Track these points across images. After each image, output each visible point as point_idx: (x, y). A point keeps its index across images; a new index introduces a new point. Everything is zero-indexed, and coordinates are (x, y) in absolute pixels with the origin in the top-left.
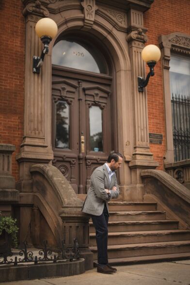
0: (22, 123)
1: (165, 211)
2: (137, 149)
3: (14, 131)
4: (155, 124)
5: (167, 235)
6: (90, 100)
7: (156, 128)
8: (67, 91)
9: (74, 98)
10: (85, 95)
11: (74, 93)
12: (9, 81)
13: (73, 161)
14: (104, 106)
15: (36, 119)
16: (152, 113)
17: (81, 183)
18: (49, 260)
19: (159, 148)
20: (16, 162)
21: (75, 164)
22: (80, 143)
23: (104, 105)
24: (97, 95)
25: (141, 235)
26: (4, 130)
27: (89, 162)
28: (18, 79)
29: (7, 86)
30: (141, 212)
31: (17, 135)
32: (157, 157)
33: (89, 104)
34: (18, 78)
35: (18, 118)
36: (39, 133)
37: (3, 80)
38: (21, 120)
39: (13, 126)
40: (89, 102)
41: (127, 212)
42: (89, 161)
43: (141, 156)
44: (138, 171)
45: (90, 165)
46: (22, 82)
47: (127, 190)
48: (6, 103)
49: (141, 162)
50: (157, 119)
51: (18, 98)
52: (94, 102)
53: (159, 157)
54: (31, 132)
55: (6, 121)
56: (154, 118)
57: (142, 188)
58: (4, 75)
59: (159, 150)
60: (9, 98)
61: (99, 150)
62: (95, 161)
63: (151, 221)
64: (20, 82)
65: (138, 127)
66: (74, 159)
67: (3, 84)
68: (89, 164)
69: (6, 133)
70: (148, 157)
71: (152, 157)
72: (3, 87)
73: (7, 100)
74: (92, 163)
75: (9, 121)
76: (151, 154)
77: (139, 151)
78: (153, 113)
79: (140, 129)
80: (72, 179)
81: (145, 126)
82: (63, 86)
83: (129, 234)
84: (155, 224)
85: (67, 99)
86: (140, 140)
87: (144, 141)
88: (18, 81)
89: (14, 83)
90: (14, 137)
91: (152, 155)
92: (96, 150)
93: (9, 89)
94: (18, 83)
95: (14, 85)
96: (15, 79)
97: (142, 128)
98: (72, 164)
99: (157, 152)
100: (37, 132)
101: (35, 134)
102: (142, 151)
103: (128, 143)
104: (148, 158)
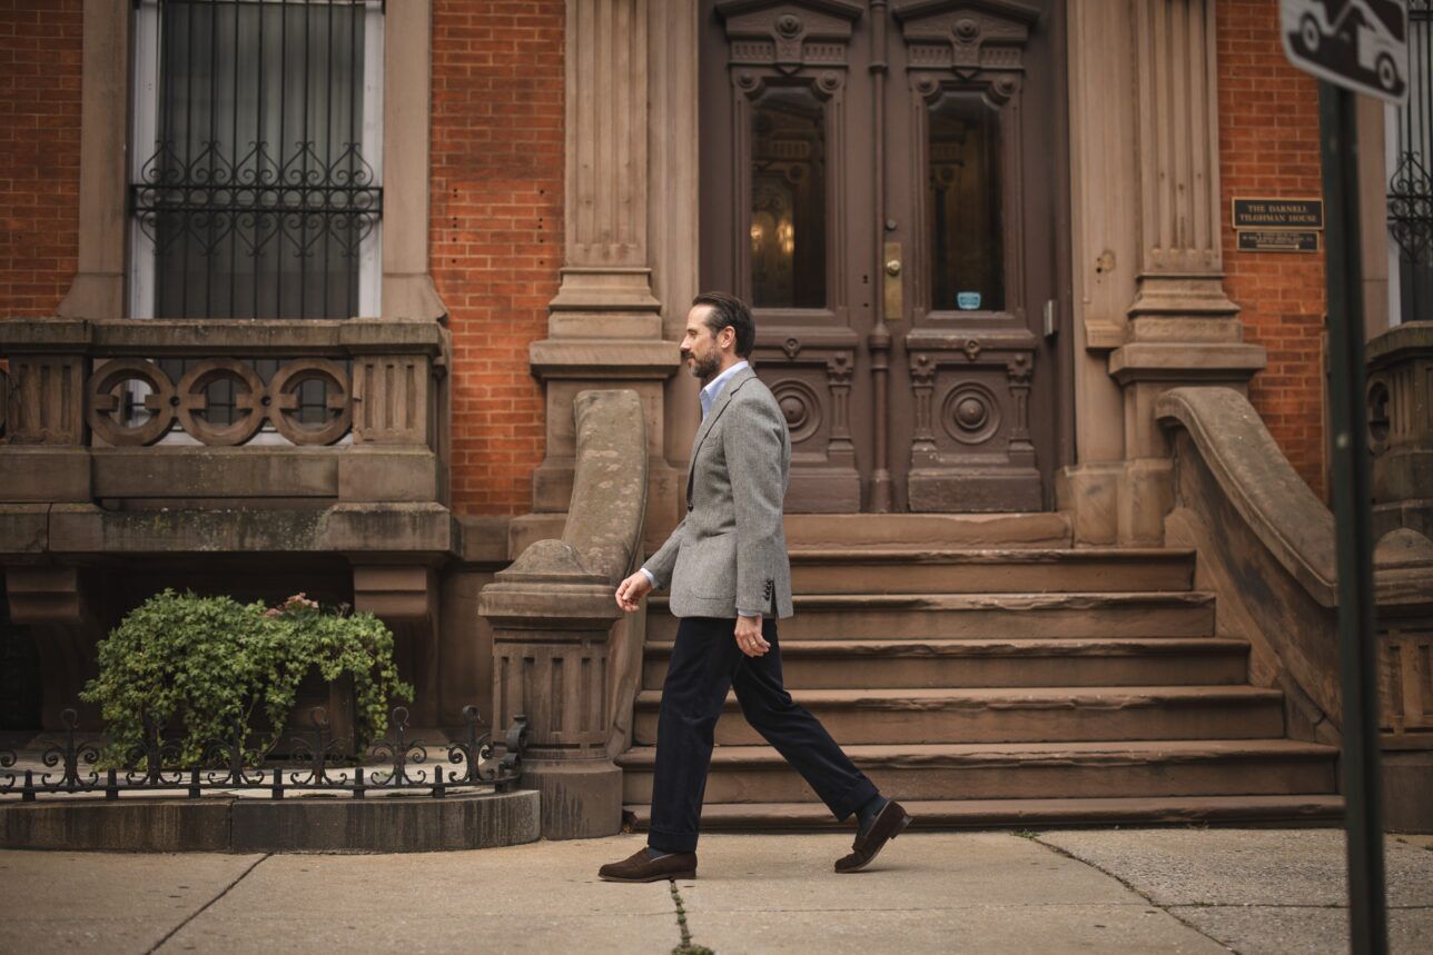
0: (557, 213)
1: (1212, 595)
2: (1148, 288)
3: (519, 250)
4: (1277, 151)
5: (1134, 708)
6: (931, 64)
7: (1284, 171)
8: (808, 40)
9: (845, 68)
10: (908, 43)
11: (846, 41)
12: (491, 39)
13: (841, 362)
14: (1008, 87)
15: (606, 190)
16: (1257, 96)
17: (881, 460)
18: (412, 785)
19: (1297, 272)
20: (533, 385)
21: (848, 375)
22: (878, 275)
23: (1007, 79)
24: (967, 35)
25: (983, 704)
26: (474, 250)
27: (923, 364)
28: (535, 22)
29: (483, 59)
30: (1062, 597)
31: (535, 268)
32: (1285, 319)
33: (925, 87)
34: (537, 14)
35: (536, 192)
36: (623, 251)
37: (466, 33)
38: (549, 200)
39: (514, 229)
40: (925, 78)
41: (985, 599)
42: (923, 357)
43: (1167, 321)
44: (1143, 397)
45: (929, 377)
46: (553, 29)
47: (1094, 490)
48: (482, 134)
49: (1154, 351)
50: (1292, 122)
51: (534, 104)
52: (953, 70)
53: (1298, 319)
54: (587, 251)
55: (482, 211)
56: (1270, 122)
57: (1158, 478)
58: (470, 14)
59: (1299, 283)
60: (495, 110)
61: (984, 306)
62: (959, 358)
63: (1079, 643)
64: (544, 34)
65: (1158, 176)
66: (841, 355)
67: (469, 51)
68: (923, 371)
69: (484, 263)
70: (1208, 322)
71: (1234, 322)
72: (468, 65)
73: (487, 121)
74: (941, 368)
75: (495, 211)
76: (1232, 306)
77: (1153, 298)
78: (1269, 96)
79: (1165, 186)
80: (833, 447)
81: (1199, 166)
82: (783, 19)
83: (912, 701)
84: (1108, 655)
85: (809, 74)
86: (1166, 241)
87: (1193, 245)
88: (537, 29)
89: (516, 41)
90: (520, 276)
91: (1230, 314)
92: (969, 300)
93: (494, 71)
94: (537, 39)
95: (516, 51)
96: (521, 22)
97: (1180, 179)
98: (835, 375)
99: (1285, 293)
100: (614, 247)
101: (606, 255)
102: (1172, 296)
103: (1107, 258)
104: (1209, 328)
